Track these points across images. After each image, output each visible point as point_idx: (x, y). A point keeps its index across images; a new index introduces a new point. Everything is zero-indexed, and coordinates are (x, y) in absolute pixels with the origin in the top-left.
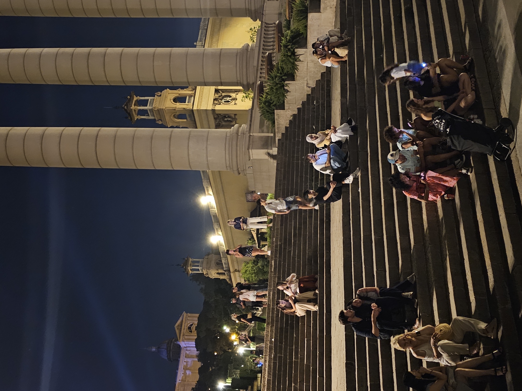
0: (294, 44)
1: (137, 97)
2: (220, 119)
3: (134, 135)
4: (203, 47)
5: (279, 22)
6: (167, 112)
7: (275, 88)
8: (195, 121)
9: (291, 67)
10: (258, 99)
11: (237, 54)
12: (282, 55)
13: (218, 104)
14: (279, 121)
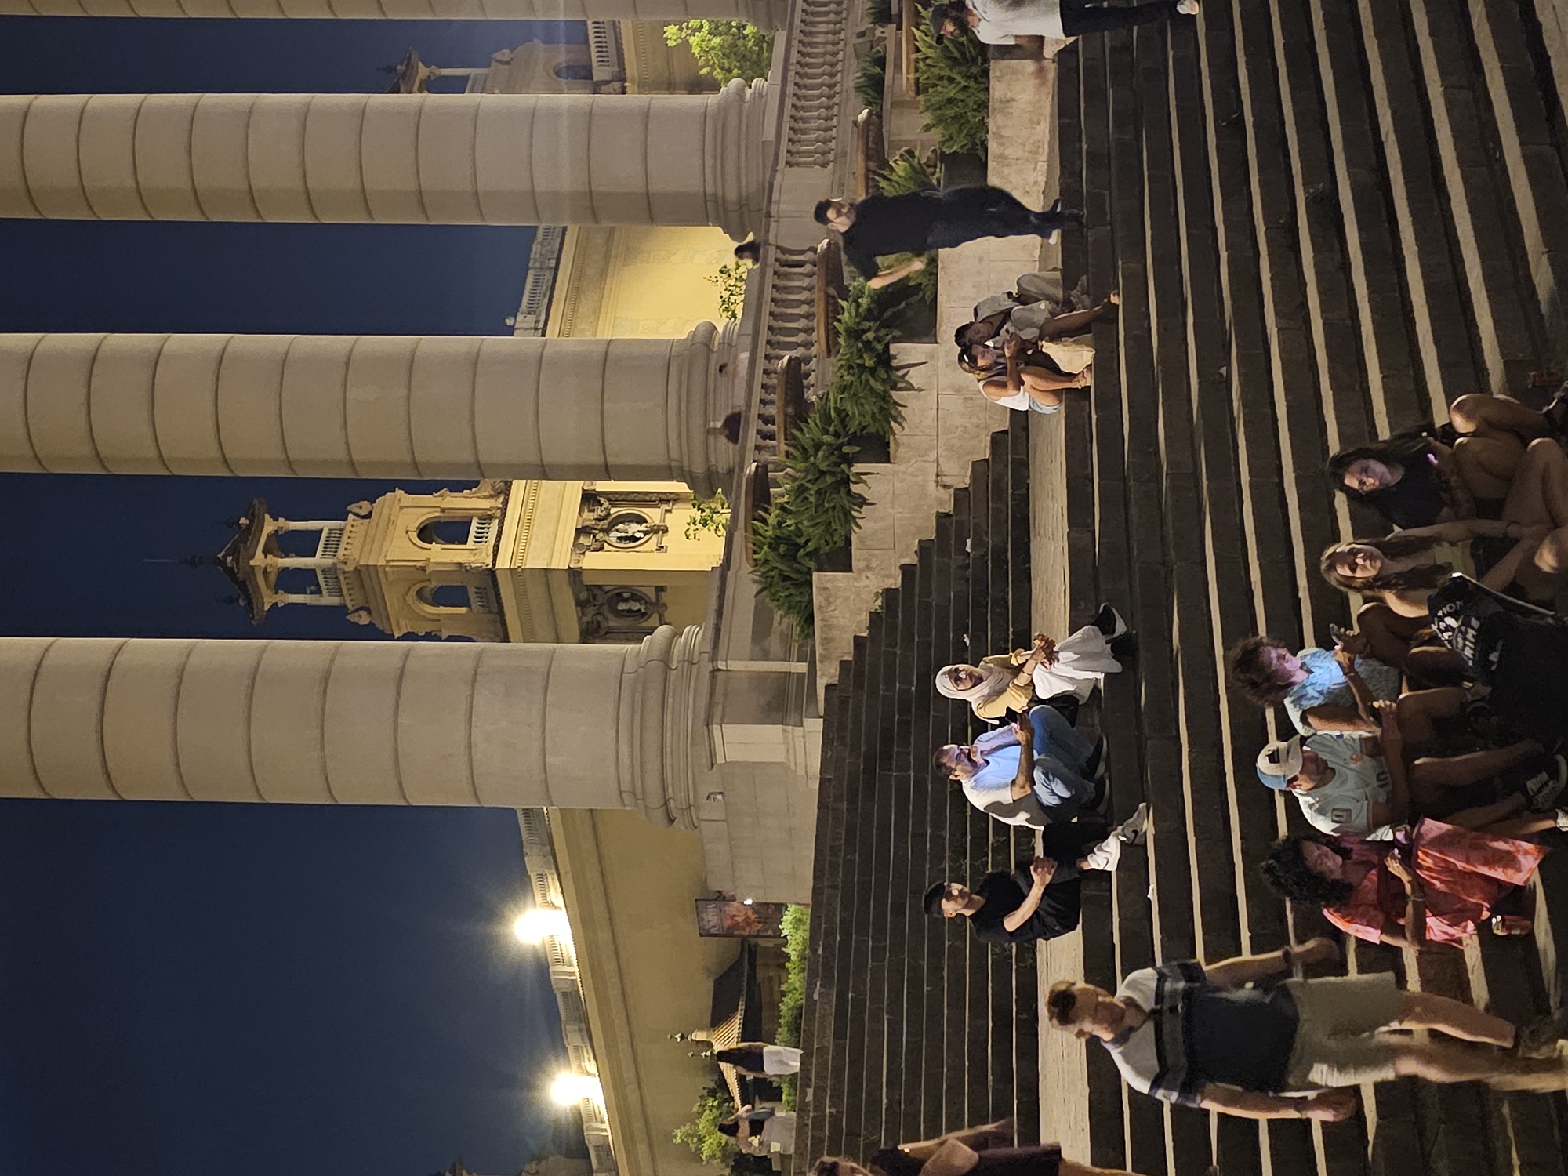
0: (887, 325)
1: (274, 519)
2: (602, 605)
3: (257, 667)
4: (539, 332)
5: (829, 244)
6: (390, 577)
7: (813, 488)
8: (501, 612)
9: (876, 410)
10: (750, 529)
11: (670, 359)
12: (842, 365)
13: (592, 548)
14: (831, 614)
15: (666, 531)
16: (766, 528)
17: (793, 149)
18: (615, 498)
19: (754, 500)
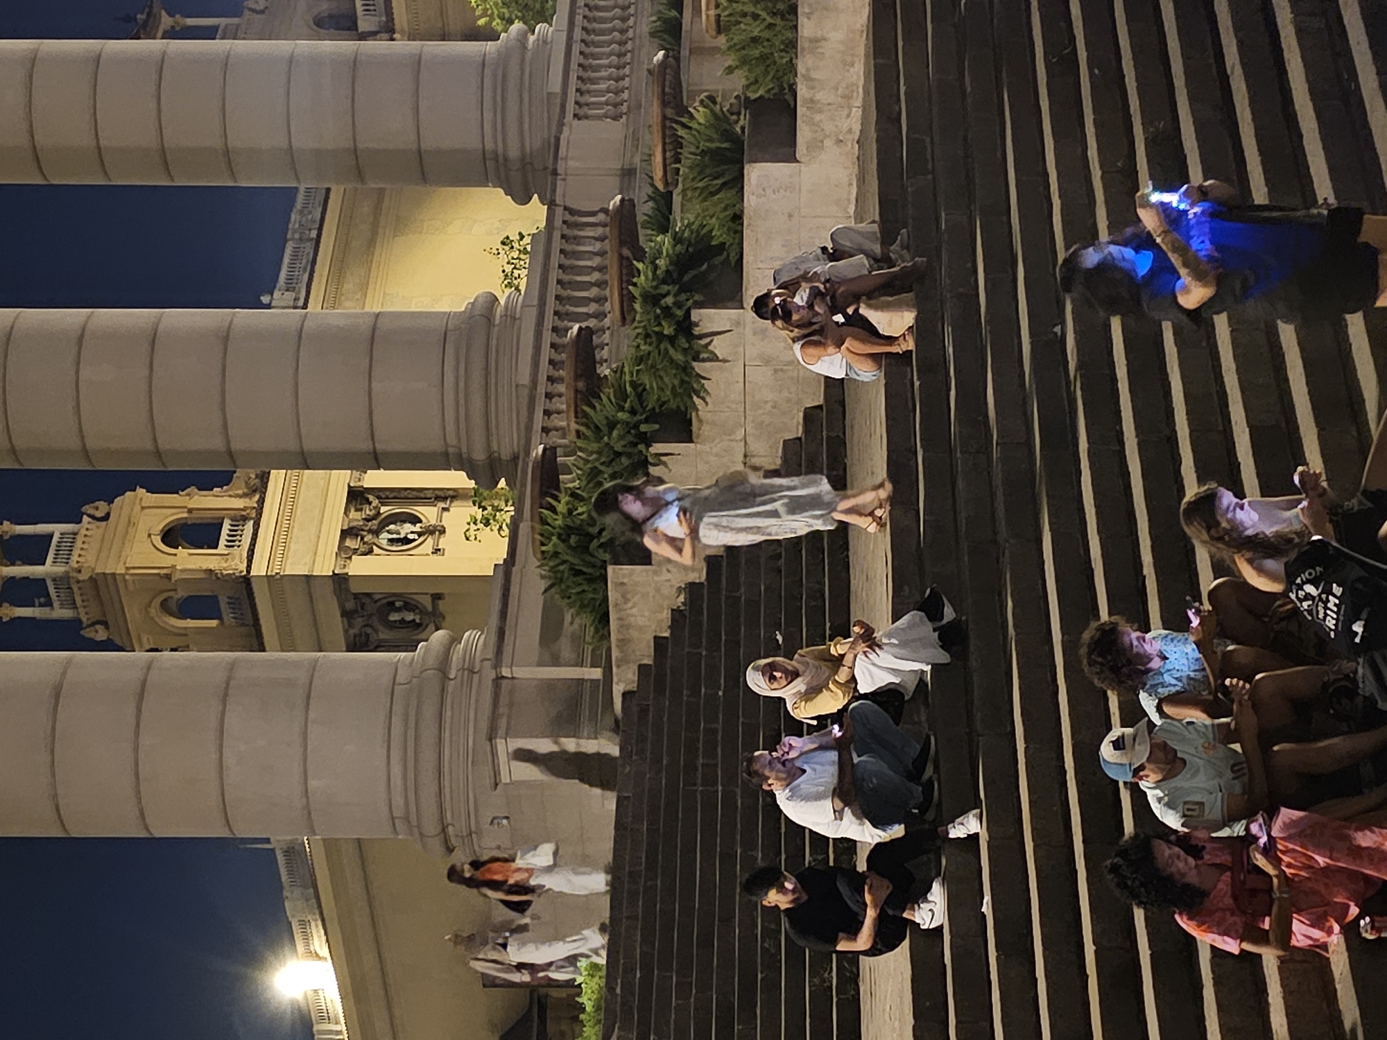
0: (687, 288)
4: (300, 306)
5: (622, 200)
6: (131, 586)
7: (607, 471)
8: (257, 625)
10: (537, 521)
11: (445, 334)
12: (638, 334)
13: (359, 552)
14: (628, 611)
15: (443, 531)
16: (555, 517)
17: (582, 100)
18: (385, 495)
19: (541, 486)
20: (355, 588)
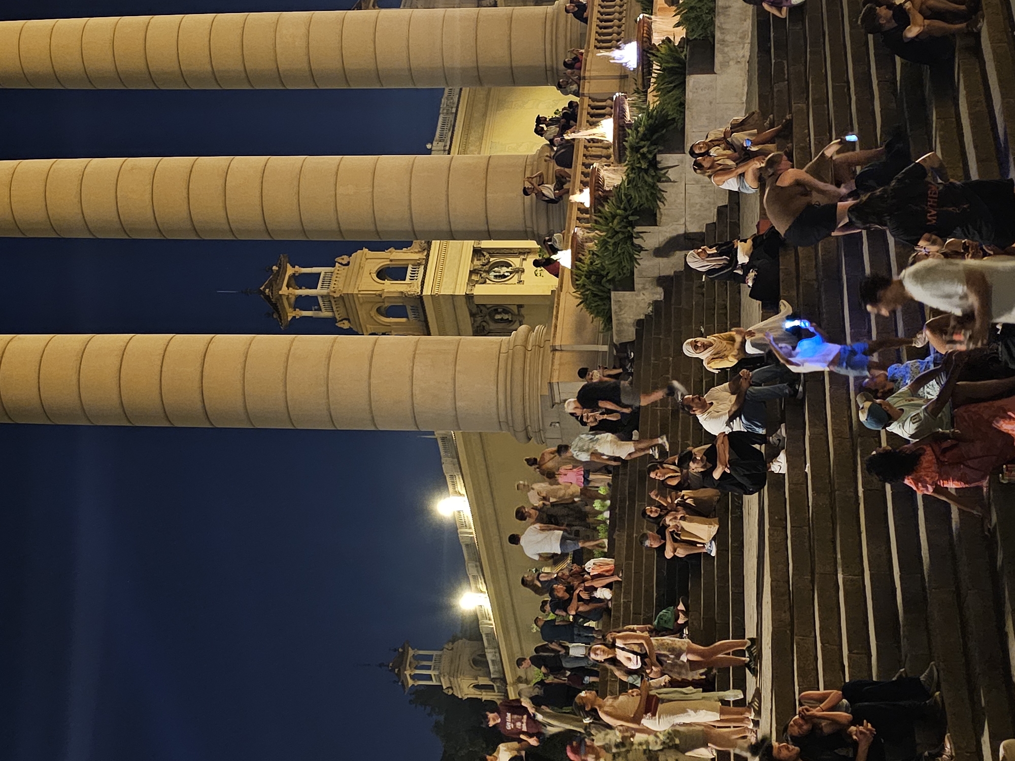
0: (655, 142)
1: (294, 267)
2: (485, 316)
3: (289, 351)
4: (447, 152)
6: (361, 300)
7: (611, 242)
8: (426, 321)
9: (648, 194)
11: (525, 167)
12: (628, 168)
13: (479, 282)
14: (622, 316)
15: (523, 271)
16: (583, 266)
18: (493, 252)
20: (477, 302)
